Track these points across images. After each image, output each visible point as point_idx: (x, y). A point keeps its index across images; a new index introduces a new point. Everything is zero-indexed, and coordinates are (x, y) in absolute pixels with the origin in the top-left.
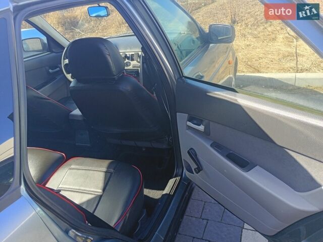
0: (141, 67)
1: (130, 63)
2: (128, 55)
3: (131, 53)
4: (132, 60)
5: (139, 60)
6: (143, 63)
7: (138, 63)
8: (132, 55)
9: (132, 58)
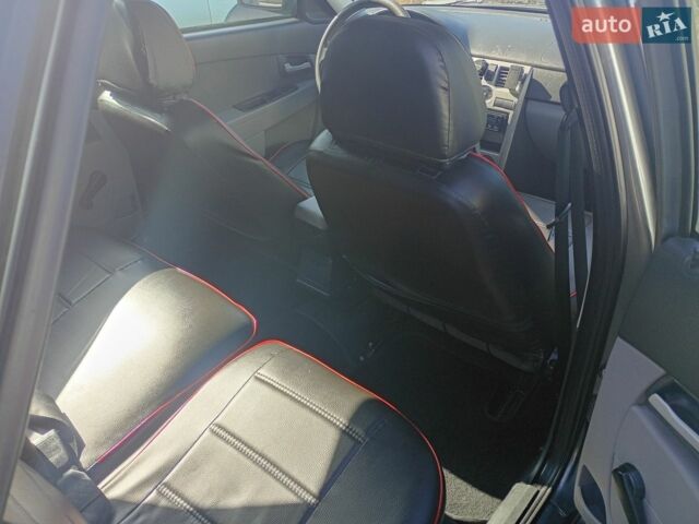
0: (519, 109)
1: (490, 91)
2: (491, 69)
3: (500, 64)
4: (500, 83)
5: (517, 89)
6: (527, 99)
7: (512, 98)
8: (502, 68)
9: (499, 78)
